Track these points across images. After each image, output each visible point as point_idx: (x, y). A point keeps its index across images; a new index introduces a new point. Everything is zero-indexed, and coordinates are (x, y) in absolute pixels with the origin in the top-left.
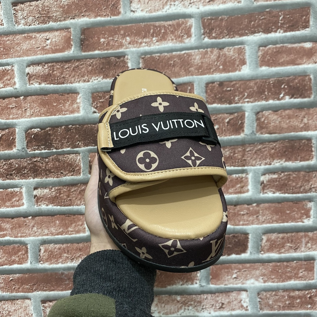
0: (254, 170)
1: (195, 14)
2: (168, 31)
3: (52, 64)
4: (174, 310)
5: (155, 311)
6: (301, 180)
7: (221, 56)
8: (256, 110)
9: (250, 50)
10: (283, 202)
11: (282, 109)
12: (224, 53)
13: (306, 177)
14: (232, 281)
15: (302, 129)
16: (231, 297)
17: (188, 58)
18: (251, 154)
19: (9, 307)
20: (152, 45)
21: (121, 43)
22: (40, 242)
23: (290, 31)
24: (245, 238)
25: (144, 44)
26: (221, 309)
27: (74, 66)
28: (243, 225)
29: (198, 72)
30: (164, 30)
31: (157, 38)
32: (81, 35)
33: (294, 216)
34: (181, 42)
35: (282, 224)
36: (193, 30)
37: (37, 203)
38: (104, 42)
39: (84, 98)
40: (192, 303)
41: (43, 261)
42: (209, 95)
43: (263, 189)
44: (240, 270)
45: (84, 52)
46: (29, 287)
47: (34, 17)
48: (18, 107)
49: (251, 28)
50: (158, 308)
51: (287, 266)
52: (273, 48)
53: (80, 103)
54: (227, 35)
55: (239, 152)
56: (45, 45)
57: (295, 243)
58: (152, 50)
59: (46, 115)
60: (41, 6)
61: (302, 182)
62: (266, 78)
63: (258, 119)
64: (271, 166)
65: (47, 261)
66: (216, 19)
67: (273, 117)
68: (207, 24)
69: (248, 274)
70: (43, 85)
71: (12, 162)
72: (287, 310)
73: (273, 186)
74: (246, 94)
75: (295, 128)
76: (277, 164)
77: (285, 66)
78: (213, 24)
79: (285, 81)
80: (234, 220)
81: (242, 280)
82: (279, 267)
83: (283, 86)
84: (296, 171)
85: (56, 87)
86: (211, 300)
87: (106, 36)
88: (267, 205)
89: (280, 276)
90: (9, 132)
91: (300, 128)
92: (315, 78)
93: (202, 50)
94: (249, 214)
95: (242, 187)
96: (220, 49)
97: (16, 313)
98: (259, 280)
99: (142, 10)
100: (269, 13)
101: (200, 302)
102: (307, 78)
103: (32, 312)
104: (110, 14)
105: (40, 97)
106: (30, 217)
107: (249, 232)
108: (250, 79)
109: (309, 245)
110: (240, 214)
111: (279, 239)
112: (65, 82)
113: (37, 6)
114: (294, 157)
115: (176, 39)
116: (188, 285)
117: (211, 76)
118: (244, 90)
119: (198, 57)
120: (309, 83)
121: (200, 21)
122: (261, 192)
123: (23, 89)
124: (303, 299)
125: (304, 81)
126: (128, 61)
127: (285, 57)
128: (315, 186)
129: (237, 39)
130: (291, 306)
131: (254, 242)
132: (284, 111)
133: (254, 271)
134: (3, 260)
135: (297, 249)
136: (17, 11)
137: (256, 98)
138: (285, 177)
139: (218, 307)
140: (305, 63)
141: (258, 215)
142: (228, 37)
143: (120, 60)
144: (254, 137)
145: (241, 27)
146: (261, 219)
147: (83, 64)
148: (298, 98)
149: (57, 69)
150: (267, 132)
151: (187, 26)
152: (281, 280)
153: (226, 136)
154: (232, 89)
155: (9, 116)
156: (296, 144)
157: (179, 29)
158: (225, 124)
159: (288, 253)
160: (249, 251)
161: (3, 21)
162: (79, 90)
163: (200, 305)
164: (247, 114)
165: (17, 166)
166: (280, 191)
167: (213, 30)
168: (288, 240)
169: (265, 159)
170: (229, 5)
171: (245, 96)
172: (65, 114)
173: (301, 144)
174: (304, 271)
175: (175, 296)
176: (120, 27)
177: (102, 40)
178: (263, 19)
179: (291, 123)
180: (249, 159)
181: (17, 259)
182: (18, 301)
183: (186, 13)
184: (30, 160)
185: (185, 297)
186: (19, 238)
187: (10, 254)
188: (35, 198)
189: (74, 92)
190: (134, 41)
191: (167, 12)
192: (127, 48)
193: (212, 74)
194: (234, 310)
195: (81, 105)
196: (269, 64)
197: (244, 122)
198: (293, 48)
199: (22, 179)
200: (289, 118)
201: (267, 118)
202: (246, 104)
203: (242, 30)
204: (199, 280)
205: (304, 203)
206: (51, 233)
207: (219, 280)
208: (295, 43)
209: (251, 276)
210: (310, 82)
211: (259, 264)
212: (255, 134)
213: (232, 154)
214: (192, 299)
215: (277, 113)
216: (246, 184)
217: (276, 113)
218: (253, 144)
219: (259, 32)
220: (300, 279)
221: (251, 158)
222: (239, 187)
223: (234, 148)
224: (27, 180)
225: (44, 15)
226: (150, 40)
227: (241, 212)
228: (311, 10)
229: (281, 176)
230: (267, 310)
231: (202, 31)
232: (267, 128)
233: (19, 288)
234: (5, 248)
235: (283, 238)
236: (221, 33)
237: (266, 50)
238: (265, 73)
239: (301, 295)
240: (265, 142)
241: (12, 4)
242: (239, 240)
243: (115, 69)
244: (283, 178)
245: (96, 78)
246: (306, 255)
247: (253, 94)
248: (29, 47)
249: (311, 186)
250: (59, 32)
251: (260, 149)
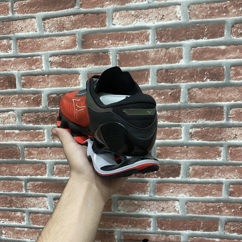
0: (186, 125)
1: (152, 27)
2: (135, 37)
3: (65, 56)
4: (133, 210)
5: (121, 209)
6: (216, 133)
7: (167, 53)
8: (188, 87)
9: (185, 50)
10: (203, 146)
11: (204, 87)
12: (169, 51)
13: (219, 131)
14: (169, 194)
15: (217, 101)
16: (169, 204)
17: (147, 54)
18: (184, 115)
19: (35, 201)
20: (125, 45)
21: (106, 44)
22: (54, 163)
23: (211, 38)
24: (179, 168)
25: (120, 45)
26: (162, 211)
27: (77, 57)
28: (177, 159)
29: (153, 63)
30: (133, 36)
31: (128, 41)
32: (83, 39)
33: (211, 156)
34: (143, 44)
35: (202, 160)
36: (150, 37)
37: (53, 139)
38: (96, 43)
39: (83, 77)
40: (144, 206)
41: (55, 175)
42: (159, 78)
43: (191, 137)
44: (175, 188)
45: (84, 49)
46: (47, 190)
47: (55, 27)
48: (44, 81)
49: (187, 36)
50: (123, 207)
51: (205, 187)
52: (201, 49)
53: (80, 80)
54: (171, 40)
55: (176, 113)
56: (61, 44)
57: (210, 172)
58: (125, 48)
59: (60, 87)
60: (59, 20)
61: (216, 134)
62: (195, 67)
63: (189, 93)
64: (197, 123)
65: (58, 175)
66: (165, 30)
67: (199, 93)
68: (159, 33)
69: (180, 190)
70: (59, 68)
71: (39, 114)
72: (204, 215)
73: (198, 136)
74: (182, 77)
75: (213, 100)
76: (200, 122)
77: (208, 60)
78: (163, 33)
79: (207, 70)
80: (172, 156)
81: (176, 194)
82: (200, 187)
83: (206, 73)
84: (212, 127)
85: (67, 70)
86: (156, 205)
87: (97, 39)
88: (193, 147)
89: (200, 193)
90: (38, 96)
91: (216, 100)
92: (227, 68)
93: (155, 49)
94: (182, 152)
95: (178, 136)
96: (167, 49)
97: (39, 205)
98: (187, 194)
99: (119, 24)
100: (199, 26)
101: (149, 206)
102: (221, 68)
103: (48, 205)
104: (100, 26)
105: (57, 75)
106: (49, 148)
107: (181, 164)
108: (185, 68)
109: (220, 174)
110: (176, 152)
111: (200, 170)
112: (72, 67)
113: (57, 21)
114: (211, 118)
115: (139, 42)
116: (142, 195)
117: (160, 65)
118: (181, 75)
119: (153, 54)
120: (222, 71)
121: (155, 31)
122: (189, 139)
123: (47, 70)
124: (215, 208)
125: (219, 70)
126: (110, 55)
127: (208, 54)
128: (225, 137)
129: (178, 43)
130: (206, 212)
131: (184, 170)
132: (206, 89)
133: (184, 189)
134: (32, 172)
135: (212, 176)
136: (45, 24)
137: (189, 80)
138: (205, 130)
139: (161, 210)
140: (220, 58)
141: (187, 153)
142: (172, 41)
143: (105, 54)
144: (186, 104)
145: (181, 35)
146: (189, 156)
147: (83, 56)
148: (215, 81)
149: (68, 59)
150: (195, 101)
151: (147, 34)
152: (201, 195)
153: (169, 103)
154: (174, 74)
155: (38, 86)
156: (213, 110)
157: (142, 36)
158: (168, 96)
159: (206, 178)
160: (181, 176)
161: (37, 29)
162: (80, 72)
163: (149, 208)
164: (182, 90)
165: (42, 116)
166: (202, 139)
167: (163, 37)
168: (206, 170)
169: (193, 119)
170: (174, 21)
171: (182, 79)
172: (71, 87)
173: (217, 110)
174: (216, 190)
175: (134, 201)
176: (106, 34)
177: (95, 42)
178: (194, 30)
179: (210, 96)
180: (182, 118)
181: (40, 173)
182: (40, 198)
183: (147, 26)
184: (50, 113)
185: (140, 202)
186: (42, 160)
187: (36, 169)
188: (52, 136)
189: (77, 73)
190: (114, 43)
191: (135, 25)
192: (109, 47)
193: (162, 64)
194: (170, 212)
195: (81, 81)
196: (197, 59)
197: (181, 95)
198: (213, 48)
199: (45, 125)
200: (209, 93)
201: (195, 93)
202: (182, 84)
203: (181, 37)
204: (149, 192)
205: (217, 147)
206: (60, 158)
207: (161, 193)
208: (214, 46)
209: (182, 192)
210: (224, 71)
211: (187, 184)
212: (187, 103)
213: (172, 115)
214: (144, 204)
215: (202, 90)
216: (180, 134)
217: (200, 90)
218: (186, 109)
219: (192, 39)
220: (213, 195)
221: (184, 118)
222: (176, 135)
223: (173, 111)
224: (48, 126)
225: (61, 26)
226: (123, 43)
227: (177, 151)
228: (226, 25)
229: (203, 130)
230: (191, 214)
231: (156, 37)
232: (195, 99)
233: (41, 190)
234: (33, 165)
235: (203, 169)
236: (168, 39)
237: (196, 50)
238: (195, 64)
239: (213, 205)
240: (193, 108)
241: (42, 20)
242: (175, 168)
243: (102, 60)
244: (204, 131)
245: (90, 65)
246: (217, 180)
247: (186, 77)
248: (51, 45)
249: (222, 136)
250: (69, 36)
251: (190, 112)
